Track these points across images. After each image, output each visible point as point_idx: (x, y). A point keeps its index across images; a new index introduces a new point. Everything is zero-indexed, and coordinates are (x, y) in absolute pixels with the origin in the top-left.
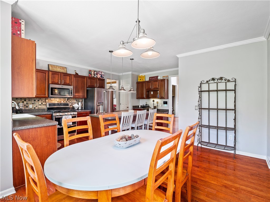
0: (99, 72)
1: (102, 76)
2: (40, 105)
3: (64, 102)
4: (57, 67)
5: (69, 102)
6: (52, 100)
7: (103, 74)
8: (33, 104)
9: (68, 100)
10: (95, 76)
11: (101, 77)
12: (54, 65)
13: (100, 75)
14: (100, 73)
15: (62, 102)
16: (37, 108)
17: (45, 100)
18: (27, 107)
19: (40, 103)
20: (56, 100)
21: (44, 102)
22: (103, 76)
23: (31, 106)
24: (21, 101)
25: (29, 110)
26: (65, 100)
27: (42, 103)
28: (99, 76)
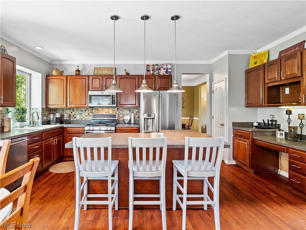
0: (163, 65)
1: (167, 70)
2: (87, 116)
3: (113, 112)
4: (104, 69)
5: (119, 112)
6: (99, 111)
7: (169, 67)
8: (80, 114)
9: (118, 111)
10: (155, 73)
11: (167, 72)
12: (100, 68)
13: (164, 69)
14: (165, 67)
15: (111, 112)
16: (83, 119)
17: (92, 110)
18: (75, 118)
19: (87, 114)
20: (104, 111)
21: (90, 112)
22: (169, 71)
23: (78, 117)
24: (70, 111)
25: (76, 121)
26: (114, 111)
27: (89, 114)
28: (162, 72)
